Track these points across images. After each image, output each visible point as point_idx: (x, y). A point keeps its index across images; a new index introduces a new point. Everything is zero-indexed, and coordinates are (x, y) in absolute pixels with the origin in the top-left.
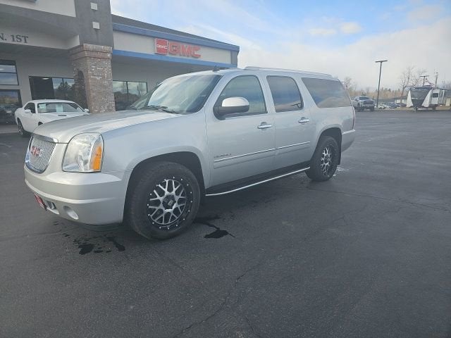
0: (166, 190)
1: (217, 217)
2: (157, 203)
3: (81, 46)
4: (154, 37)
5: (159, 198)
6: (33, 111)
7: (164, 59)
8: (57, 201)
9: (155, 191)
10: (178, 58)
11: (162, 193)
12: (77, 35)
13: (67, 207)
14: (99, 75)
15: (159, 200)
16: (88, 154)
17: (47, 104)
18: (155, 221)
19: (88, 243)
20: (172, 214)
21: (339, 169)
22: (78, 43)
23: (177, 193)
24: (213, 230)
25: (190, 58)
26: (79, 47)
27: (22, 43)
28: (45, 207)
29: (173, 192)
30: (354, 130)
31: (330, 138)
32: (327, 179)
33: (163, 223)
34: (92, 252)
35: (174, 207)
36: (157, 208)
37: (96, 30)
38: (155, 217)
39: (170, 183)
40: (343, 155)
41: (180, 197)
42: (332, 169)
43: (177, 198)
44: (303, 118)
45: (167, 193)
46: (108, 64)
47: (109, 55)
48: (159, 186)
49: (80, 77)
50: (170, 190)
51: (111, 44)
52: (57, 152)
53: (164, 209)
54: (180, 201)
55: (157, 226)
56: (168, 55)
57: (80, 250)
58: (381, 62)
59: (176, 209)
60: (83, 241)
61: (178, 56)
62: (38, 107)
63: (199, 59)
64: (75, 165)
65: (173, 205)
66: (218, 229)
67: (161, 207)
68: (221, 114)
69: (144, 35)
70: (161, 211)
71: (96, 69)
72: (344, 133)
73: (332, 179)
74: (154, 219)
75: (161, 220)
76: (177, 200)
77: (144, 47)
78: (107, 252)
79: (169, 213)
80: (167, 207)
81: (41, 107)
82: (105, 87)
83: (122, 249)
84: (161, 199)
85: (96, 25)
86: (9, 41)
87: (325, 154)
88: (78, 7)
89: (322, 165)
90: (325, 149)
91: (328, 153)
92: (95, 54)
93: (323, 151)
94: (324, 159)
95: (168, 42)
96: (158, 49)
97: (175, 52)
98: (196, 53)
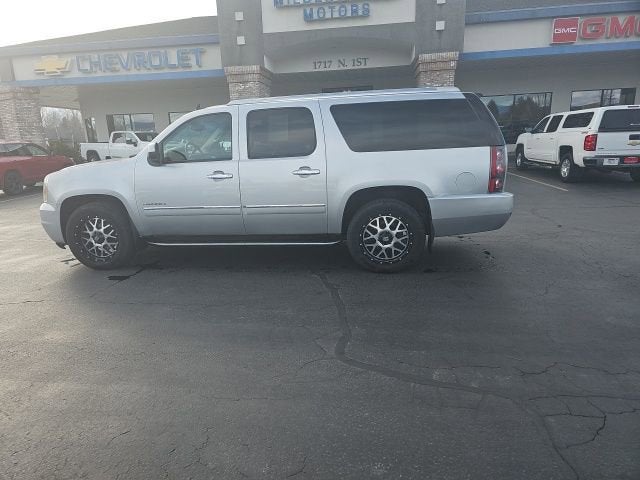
0: (94, 226)
2: (88, 236)
3: (417, 59)
4: (553, 17)
7: (567, 50)
10: (603, 43)
12: (414, 45)
22: (414, 56)
23: (106, 232)
25: (632, 39)
27: (362, 67)
35: (104, 243)
37: (440, 31)
39: (98, 221)
44: (304, 168)
47: (453, 64)
48: (90, 222)
50: (98, 227)
53: (93, 242)
54: (109, 240)
56: (578, 42)
61: (602, 41)
67: (91, 240)
69: (533, 19)
76: (106, 238)
79: (99, 247)
84: (91, 233)
85: (440, 25)
86: (350, 67)
87: (378, 228)
88: (419, 7)
89: (374, 246)
90: (381, 220)
91: (388, 228)
92: (433, 66)
93: (375, 223)
94: (376, 237)
95: (580, 20)
96: (556, 37)
97: (596, 34)
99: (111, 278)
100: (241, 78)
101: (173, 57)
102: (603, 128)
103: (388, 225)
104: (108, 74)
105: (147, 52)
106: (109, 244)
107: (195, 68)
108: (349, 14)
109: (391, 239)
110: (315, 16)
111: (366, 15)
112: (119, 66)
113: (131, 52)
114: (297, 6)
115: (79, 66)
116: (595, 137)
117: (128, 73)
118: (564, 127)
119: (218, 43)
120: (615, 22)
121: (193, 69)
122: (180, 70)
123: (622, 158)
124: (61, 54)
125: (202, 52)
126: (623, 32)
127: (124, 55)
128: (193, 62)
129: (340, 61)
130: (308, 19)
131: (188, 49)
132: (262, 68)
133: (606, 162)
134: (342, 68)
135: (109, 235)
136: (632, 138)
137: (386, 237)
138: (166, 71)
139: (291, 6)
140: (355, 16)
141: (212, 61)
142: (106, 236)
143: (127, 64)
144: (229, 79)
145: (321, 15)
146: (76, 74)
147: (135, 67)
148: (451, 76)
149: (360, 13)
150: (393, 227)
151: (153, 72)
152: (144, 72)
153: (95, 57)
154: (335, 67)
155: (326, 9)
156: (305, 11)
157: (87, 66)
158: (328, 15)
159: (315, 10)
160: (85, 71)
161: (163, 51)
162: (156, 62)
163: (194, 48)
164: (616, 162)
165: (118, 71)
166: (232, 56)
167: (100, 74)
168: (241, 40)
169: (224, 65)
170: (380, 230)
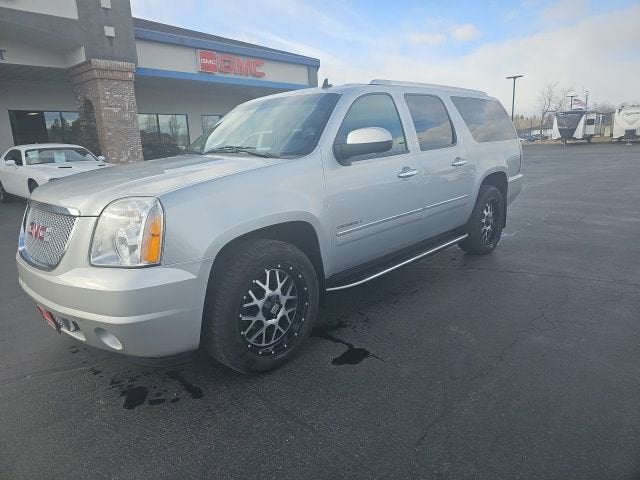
0: (266, 287)
1: (341, 325)
2: (254, 310)
3: (88, 62)
5: (256, 301)
6: (19, 163)
7: (212, 80)
8: (82, 320)
9: (250, 292)
10: (232, 77)
11: (260, 293)
12: (81, 46)
13: (101, 329)
14: (116, 106)
15: (256, 306)
16: (137, 234)
17: (40, 151)
18: (252, 340)
19: (136, 384)
20: (277, 327)
21: (504, 234)
22: (82, 58)
23: (284, 291)
24: (342, 349)
25: (250, 78)
26: (85, 63)
28: (58, 326)
29: (278, 291)
30: (520, 175)
31: (493, 188)
32: (489, 252)
33: (263, 344)
34: (146, 404)
35: (279, 316)
36: (254, 320)
37: (110, 38)
38: (250, 335)
39: (273, 275)
40: (510, 212)
41: (288, 297)
42: (495, 235)
43: (284, 300)
44: (458, 159)
45: (268, 292)
46: (130, 89)
47: (130, 75)
48: (258, 282)
49: (88, 109)
50: (273, 286)
51: (133, 59)
52: (80, 231)
53: (264, 320)
54: (289, 304)
55: (255, 349)
56: (217, 74)
57: (123, 399)
58: (515, 78)
59: (283, 317)
60: (126, 383)
62: (26, 155)
63: (264, 79)
64: (112, 253)
65: (278, 313)
66: (350, 346)
67: (260, 316)
68: (345, 155)
69: (181, 45)
70: (260, 324)
71: (111, 96)
72: (510, 179)
73: (495, 251)
74: (249, 338)
75: (260, 339)
76: (283, 303)
77: (182, 63)
78: (173, 401)
79: (272, 326)
80: (270, 316)
81: (32, 155)
82: (126, 123)
83: (197, 394)
84: (259, 303)
85: (110, 31)
87: (485, 212)
88: (81, 4)
92: (110, 74)
95: (217, 55)
97: (228, 69)
98: (258, 70)
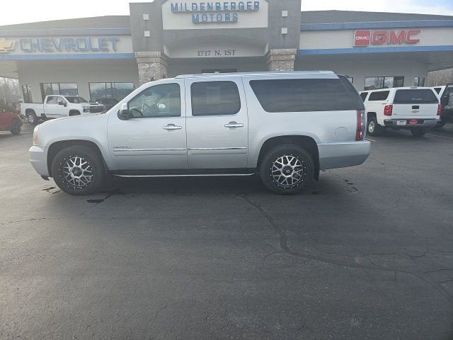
3: (269, 52)
4: (354, 29)
5: (69, 167)
7: (364, 51)
9: (67, 163)
10: (385, 47)
12: (266, 45)
20: (80, 181)
22: (267, 50)
23: (83, 167)
25: (403, 45)
27: (232, 56)
29: (80, 167)
33: (74, 185)
37: (284, 35)
38: (68, 179)
39: (78, 160)
44: (234, 123)
45: (75, 166)
47: (293, 57)
48: (71, 160)
50: (77, 164)
53: (73, 176)
56: (370, 46)
61: (385, 46)
63: (418, 45)
65: (80, 174)
67: (71, 174)
69: (343, 29)
75: (72, 182)
76: (83, 172)
77: (342, 42)
79: (77, 179)
85: (284, 31)
86: (223, 55)
87: (282, 164)
88: (270, 18)
89: (280, 176)
90: (285, 158)
91: (289, 164)
92: (280, 58)
93: (280, 161)
94: (281, 170)
95: (372, 32)
96: (357, 42)
97: (382, 41)
98: (412, 38)
99: (89, 201)
100: (147, 60)
101: (96, 43)
102: (396, 101)
103: (289, 162)
104: (45, 53)
105: (75, 38)
106: (85, 177)
107: (112, 52)
108: (224, 20)
109: (291, 171)
110: (200, 20)
111: (235, 21)
112: (53, 48)
113: (63, 38)
114: (187, 12)
115: (22, 47)
116: (391, 107)
117: (60, 53)
118: (369, 100)
119: (130, 35)
120: (393, 34)
121: (110, 52)
122: (100, 52)
123: (408, 121)
124: (7, 37)
125: (117, 41)
126: (398, 41)
127: (58, 40)
128: (110, 46)
129: (216, 52)
130: (196, 22)
131: (107, 38)
132: (163, 54)
133: (398, 123)
134: (217, 56)
135: (86, 170)
136: (414, 107)
137: (288, 170)
138: (90, 52)
139: (184, 12)
140: (227, 22)
141: (125, 47)
142: (83, 170)
143: (60, 46)
144: (138, 60)
145: (205, 20)
146: (19, 52)
147: (66, 49)
148: (292, 65)
149: (231, 19)
150: (292, 163)
151: (80, 53)
152: (72, 53)
153: (35, 41)
154: (212, 55)
155: (208, 16)
156: (193, 17)
157: (28, 47)
158: (209, 20)
159: (200, 16)
160: (26, 51)
161: (87, 38)
162: (83, 46)
163: (111, 37)
164: (404, 123)
165: (52, 51)
166: (141, 44)
167: (38, 53)
168: (147, 34)
169: (134, 51)
170: (284, 165)
